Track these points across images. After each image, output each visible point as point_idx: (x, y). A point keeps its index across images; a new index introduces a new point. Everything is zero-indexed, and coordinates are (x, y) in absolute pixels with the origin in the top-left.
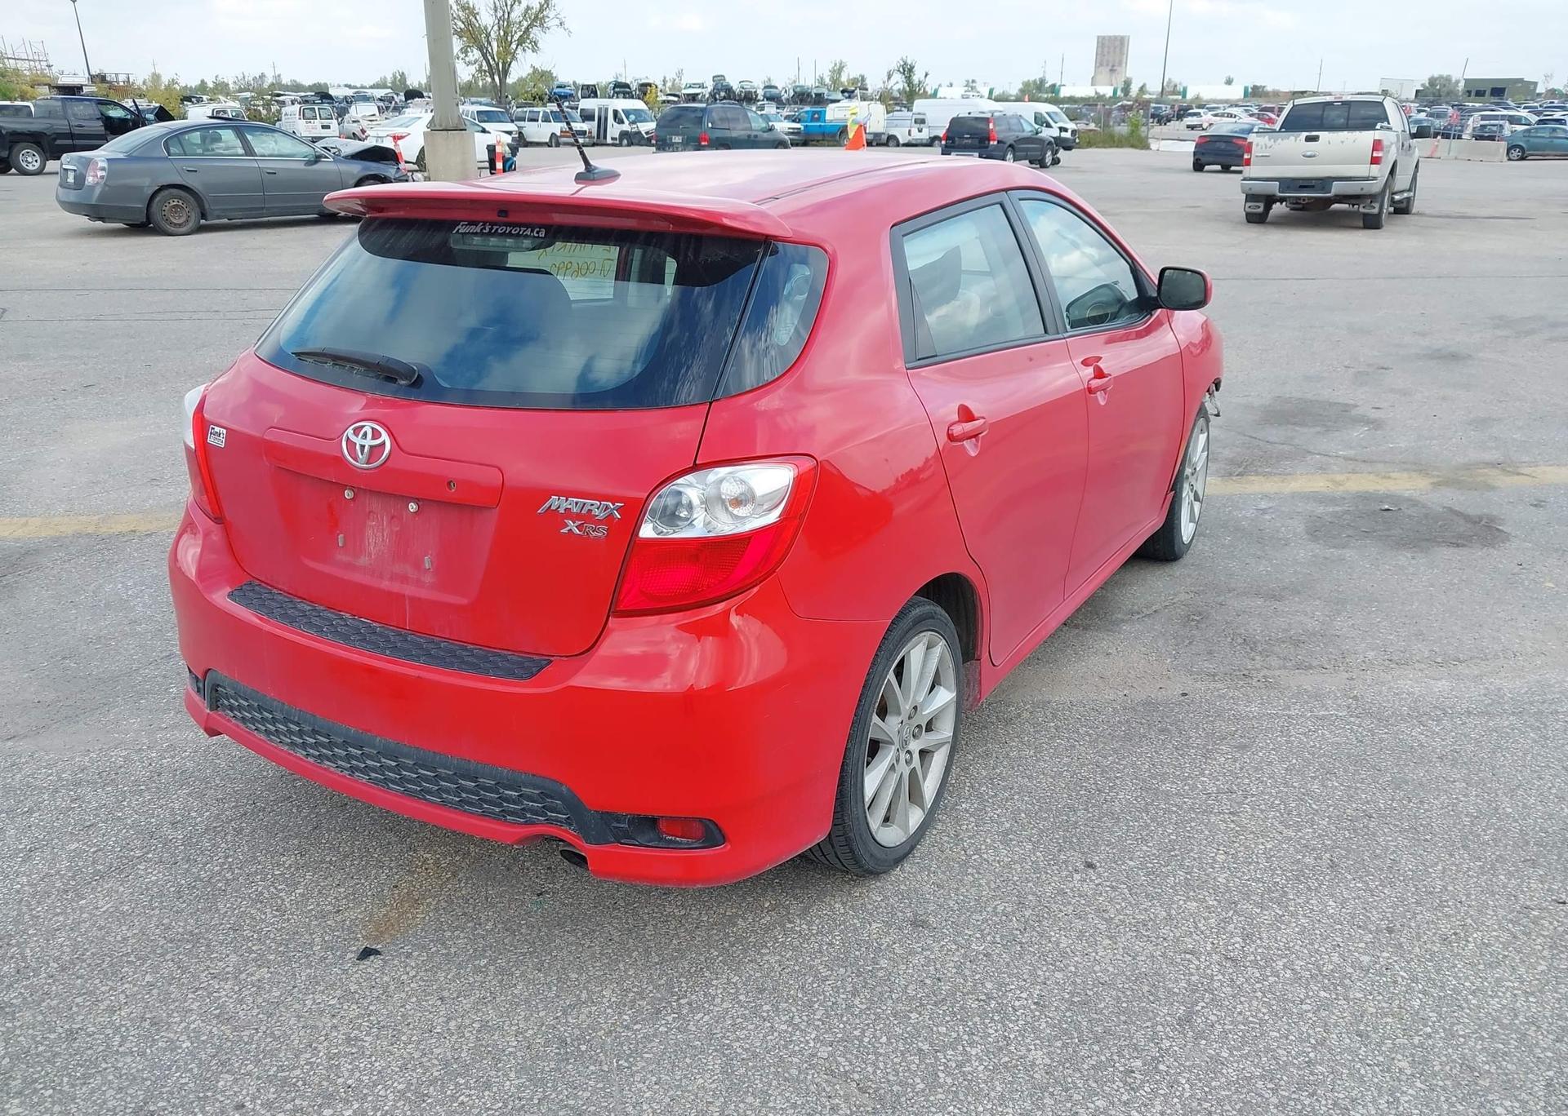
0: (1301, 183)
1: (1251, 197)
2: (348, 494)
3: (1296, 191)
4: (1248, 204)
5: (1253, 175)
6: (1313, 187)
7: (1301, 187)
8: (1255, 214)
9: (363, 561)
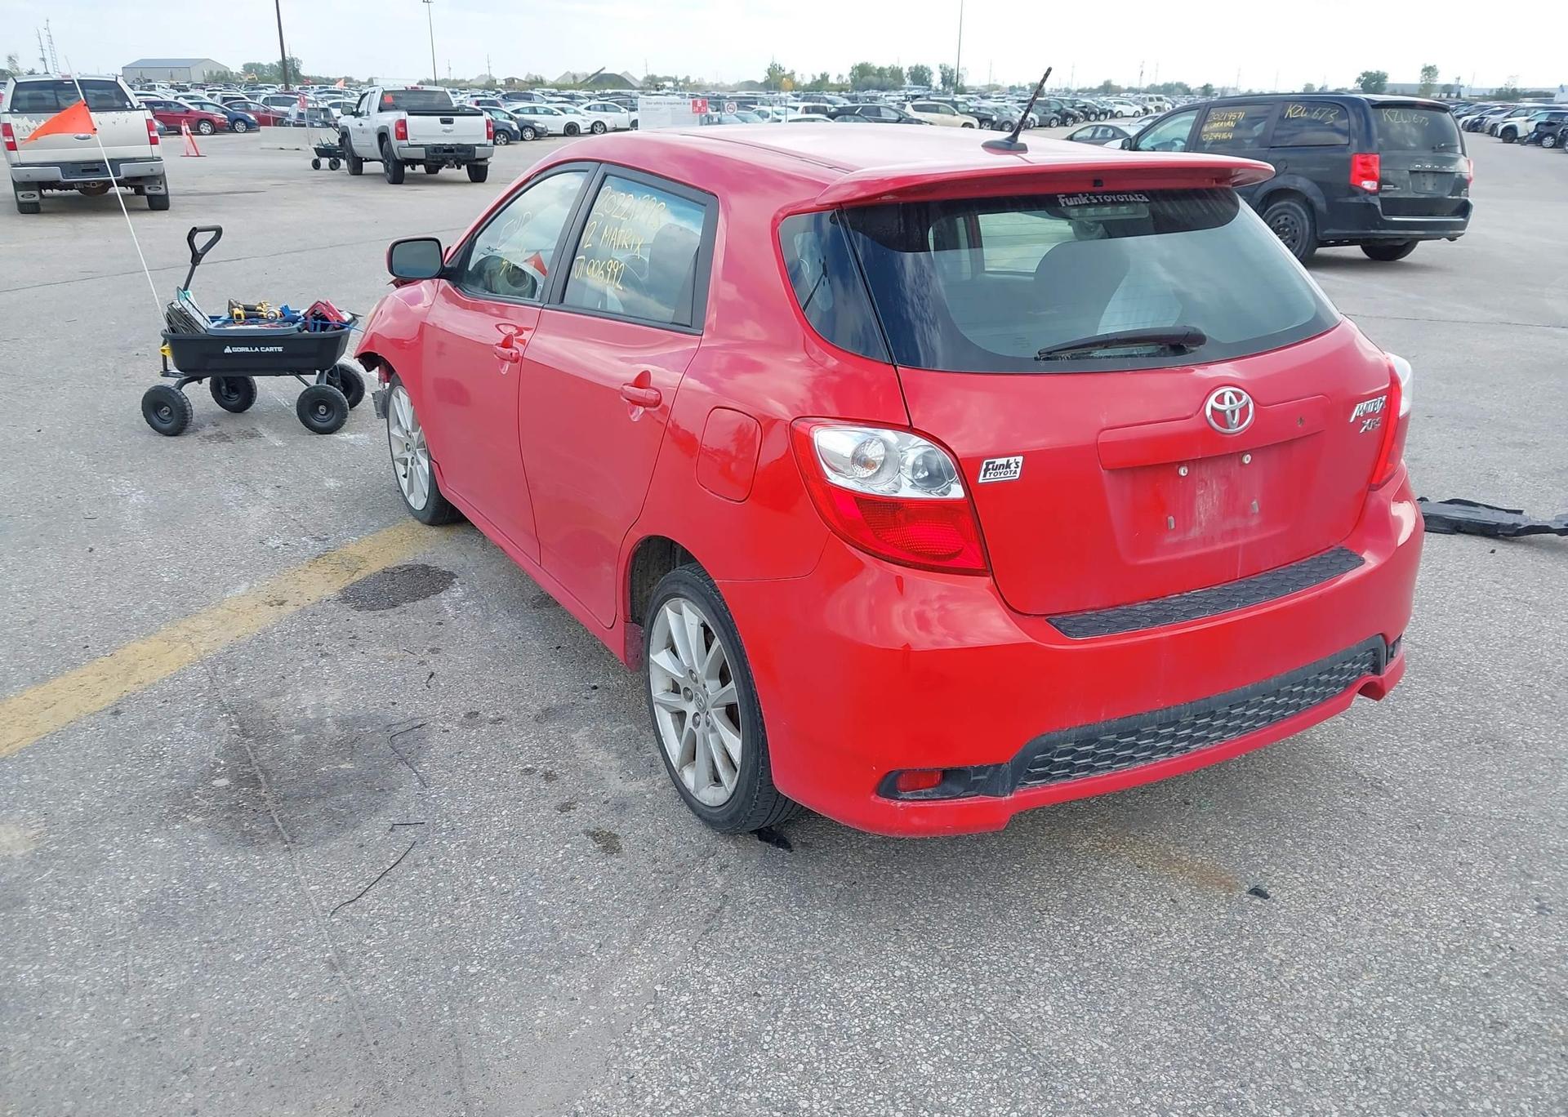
0: (83, 167)
1: (19, 186)
2: (1183, 471)
3: (79, 175)
4: (20, 193)
5: (23, 161)
6: (97, 170)
7: (83, 171)
8: (30, 203)
9: (1195, 532)
